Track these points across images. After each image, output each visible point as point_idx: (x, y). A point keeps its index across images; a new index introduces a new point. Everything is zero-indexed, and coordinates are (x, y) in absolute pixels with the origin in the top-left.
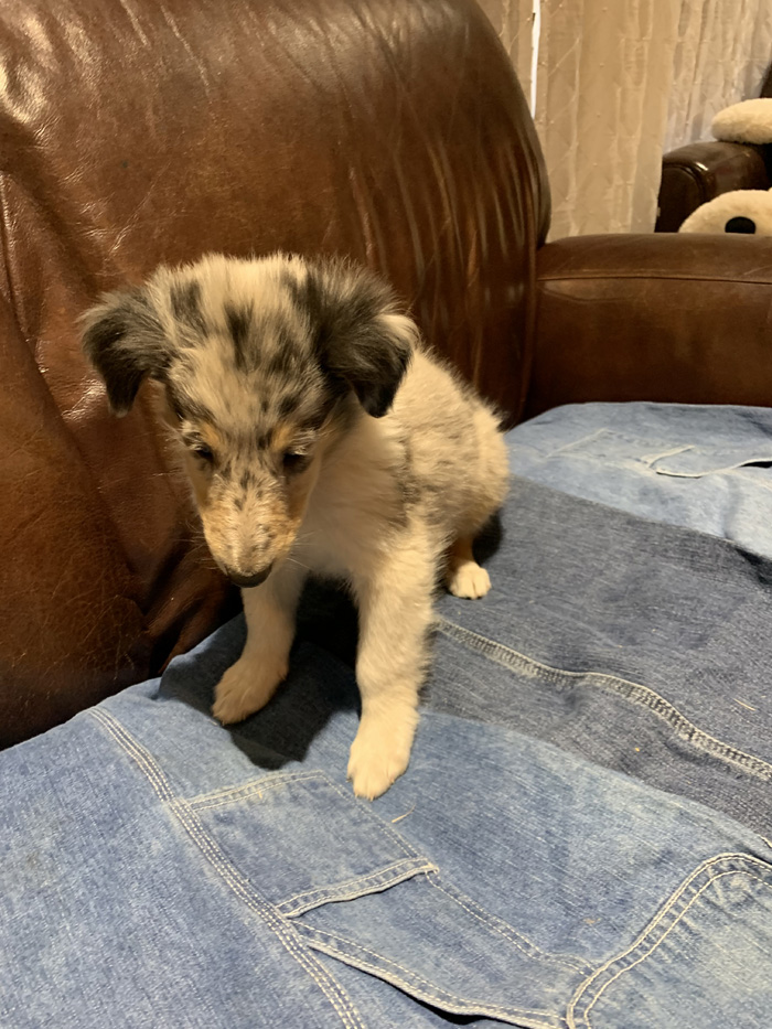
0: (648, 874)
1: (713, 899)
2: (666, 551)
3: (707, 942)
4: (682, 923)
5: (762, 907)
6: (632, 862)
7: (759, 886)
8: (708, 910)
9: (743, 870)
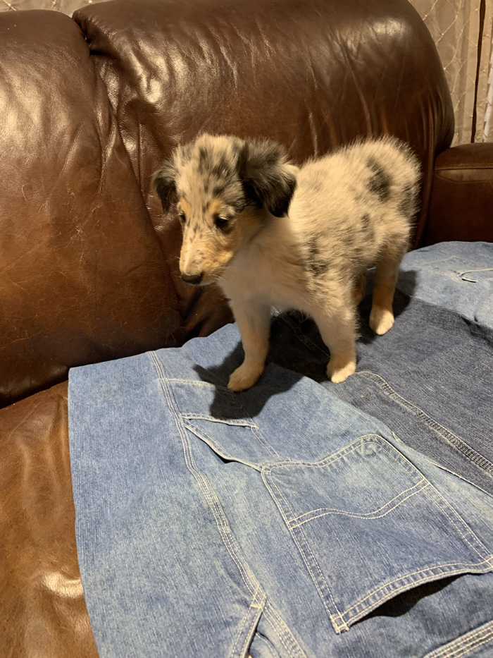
0: (338, 440)
1: (359, 451)
2: (433, 319)
3: (349, 467)
4: (342, 459)
5: (378, 458)
6: (332, 433)
7: (380, 450)
8: (356, 456)
9: (376, 442)
